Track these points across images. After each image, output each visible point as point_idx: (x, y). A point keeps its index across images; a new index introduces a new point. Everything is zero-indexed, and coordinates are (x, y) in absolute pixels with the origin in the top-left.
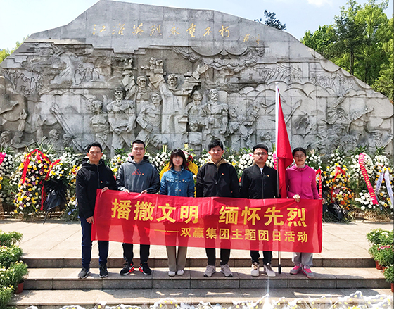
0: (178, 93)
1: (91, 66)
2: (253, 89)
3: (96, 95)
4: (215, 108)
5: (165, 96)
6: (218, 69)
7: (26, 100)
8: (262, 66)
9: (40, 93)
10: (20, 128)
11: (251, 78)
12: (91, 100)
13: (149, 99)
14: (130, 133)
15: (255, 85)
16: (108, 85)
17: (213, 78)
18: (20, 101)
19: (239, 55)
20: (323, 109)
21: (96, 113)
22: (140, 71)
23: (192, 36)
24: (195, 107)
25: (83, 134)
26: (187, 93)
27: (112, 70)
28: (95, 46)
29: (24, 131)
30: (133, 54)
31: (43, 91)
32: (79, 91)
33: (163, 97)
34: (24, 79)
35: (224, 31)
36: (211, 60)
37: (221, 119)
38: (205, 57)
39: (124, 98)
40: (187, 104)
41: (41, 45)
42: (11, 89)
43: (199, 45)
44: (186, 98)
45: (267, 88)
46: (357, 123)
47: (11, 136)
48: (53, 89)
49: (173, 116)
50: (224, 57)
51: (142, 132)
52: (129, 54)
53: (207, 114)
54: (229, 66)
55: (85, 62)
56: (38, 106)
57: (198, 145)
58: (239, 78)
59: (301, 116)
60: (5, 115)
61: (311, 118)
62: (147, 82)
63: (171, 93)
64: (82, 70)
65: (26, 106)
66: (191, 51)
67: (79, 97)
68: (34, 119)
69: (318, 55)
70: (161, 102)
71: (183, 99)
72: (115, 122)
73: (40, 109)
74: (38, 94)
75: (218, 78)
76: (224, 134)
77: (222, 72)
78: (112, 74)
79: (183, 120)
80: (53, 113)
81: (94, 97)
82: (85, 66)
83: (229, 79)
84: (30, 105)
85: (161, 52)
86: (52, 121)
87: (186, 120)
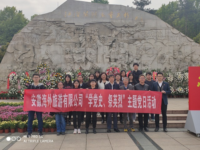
0: (105, 44)
1: (64, 32)
2: (140, 42)
4: (122, 51)
5: (99, 45)
6: (123, 33)
8: (144, 31)
9: (41, 44)
10: (31, 61)
11: (138, 37)
12: (65, 48)
13: (92, 47)
14: (83, 63)
15: (140, 40)
17: (121, 37)
18: (31, 48)
19: (133, 26)
20: (172, 51)
21: (67, 54)
22: (87, 34)
23: (111, 17)
24: (113, 51)
25: (61, 63)
26: (109, 44)
27: (74, 33)
28: (66, 22)
29: (33, 62)
30: (84, 26)
32: (59, 44)
33: (98, 46)
34: (33, 38)
35: (126, 15)
36: (119, 29)
37: (125, 56)
38: (117, 27)
39: (80, 47)
40: (109, 49)
41: (40, 21)
42: (26, 43)
43: (114, 21)
44: (109, 46)
45: (146, 41)
46: (187, 58)
47: (27, 65)
48: (47, 42)
49: (103, 55)
50: (126, 27)
51: (89, 62)
52: (82, 26)
53: (119, 54)
55: (61, 30)
58: (133, 37)
59: (162, 55)
60: (24, 55)
61: (166, 55)
63: (102, 44)
64: (60, 33)
65: (34, 50)
66: (111, 24)
67: (59, 46)
69: (169, 26)
70: (97, 48)
72: (77, 58)
73: (41, 52)
74: (40, 45)
75: (124, 37)
76: (127, 63)
77: (125, 34)
80: (47, 54)
81: (66, 46)
82: (61, 31)
83: (129, 38)
84: (36, 50)
85: (97, 25)
86: (46, 58)
87: (109, 57)
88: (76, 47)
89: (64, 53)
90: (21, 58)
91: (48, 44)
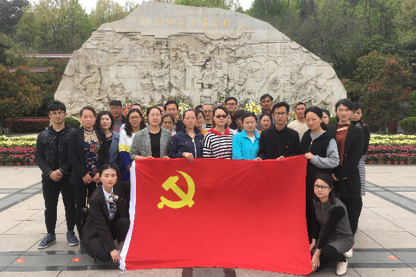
0: (196, 64)
1: (141, 47)
2: (244, 61)
3: (144, 66)
6: (221, 48)
7: (100, 69)
8: (250, 46)
9: (109, 65)
10: (97, 87)
12: (141, 69)
13: (178, 68)
15: (245, 58)
16: (151, 59)
17: (218, 54)
18: (96, 70)
19: (236, 39)
20: (288, 74)
21: (145, 77)
22: (171, 50)
23: (205, 26)
24: (207, 73)
26: (201, 64)
27: (154, 49)
28: (142, 34)
29: (100, 89)
30: (167, 39)
33: (186, 67)
34: (98, 55)
35: (226, 22)
36: (217, 42)
37: (223, 81)
38: (213, 40)
39: (162, 68)
41: (108, 33)
42: (89, 62)
43: (209, 32)
44: (201, 68)
45: (253, 60)
46: (310, 82)
48: (117, 62)
49: (193, 79)
50: (225, 40)
51: (173, 89)
52: (164, 39)
53: (215, 78)
54: (229, 46)
55: (136, 44)
56: (107, 72)
57: (209, 97)
58: (235, 54)
59: (274, 78)
60: (87, 79)
61: (281, 80)
62: (176, 57)
63: (191, 64)
64: (134, 49)
65: (100, 73)
66: (204, 36)
67: (134, 67)
68: (106, 82)
69: (286, 38)
70: (185, 70)
72: (157, 84)
77: (224, 50)
78: (154, 52)
79: (199, 81)
83: (229, 55)
84: (103, 72)
85: (185, 37)
86: (117, 83)
87: (201, 81)
88: (156, 68)
89: (141, 77)
90: (83, 84)
91: (118, 64)
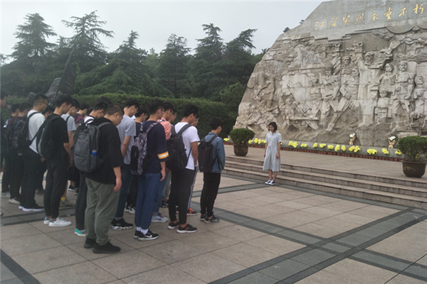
0: (372, 67)
1: (313, 53)
3: (315, 73)
6: (409, 43)
7: (274, 80)
12: (311, 77)
13: (350, 74)
14: (334, 99)
16: (323, 65)
17: (405, 52)
18: (271, 81)
22: (345, 52)
23: (389, 18)
24: (385, 78)
25: (305, 101)
26: (378, 66)
27: (327, 54)
28: (316, 38)
29: (272, 100)
30: (342, 40)
31: (283, 73)
32: (304, 71)
33: (360, 71)
36: (403, 36)
37: (407, 86)
38: (399, 34)
39: (332, 74)
41: (285, 42)
42: (267, 74)
43: (394, 24)
44: (378, 71)
47: (266, 103)
48: (289, 71)
49: (367, 86)
50: (416, 32)
51: (343, 98)
53: (395, 83)
54: (420, 39)
55: (309, 50)
56: (281, 83)
57: (385, 108)
60: (263, 90)
62: (349, 60)
63: (366, 67)
64: (307, 56)
65: (274, 84)
66: (386, 31)
67: (304, 75)
68: (278, 92)
70: (359, 75)
71: (376, 72)
72: (325, 92)
73: (282, 85)
74: (281, 75)
75: (410, 50)
76: (408, 99)
77: (413, 45)
78: (326, 57)
79: (374, 88)
80: (289, 88)
81: (313, 75)
82: (309, 53)
83: (420, 51)
85: (363, 35)
86: (288, 93)
87: (376, 88)
89: (310, 85)
90: (260, 95)
